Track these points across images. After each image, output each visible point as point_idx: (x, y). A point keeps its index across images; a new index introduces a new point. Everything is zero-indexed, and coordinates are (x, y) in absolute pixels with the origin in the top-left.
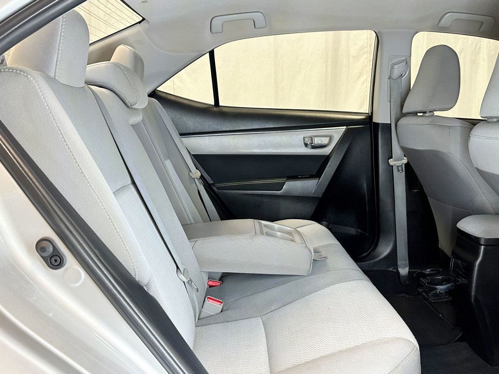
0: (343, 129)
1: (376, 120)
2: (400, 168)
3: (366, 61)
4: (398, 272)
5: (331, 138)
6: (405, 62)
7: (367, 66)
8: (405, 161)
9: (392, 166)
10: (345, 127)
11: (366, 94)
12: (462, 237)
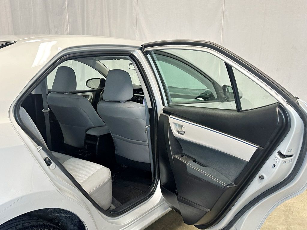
1: (33, 93)
2: (48, 113)
8: (49, 110)
9: (44, 112)
12: (89, 137)
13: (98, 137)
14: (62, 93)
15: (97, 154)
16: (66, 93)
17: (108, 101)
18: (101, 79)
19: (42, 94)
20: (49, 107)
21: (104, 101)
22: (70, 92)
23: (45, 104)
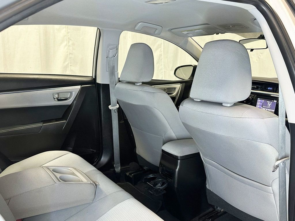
0: (79, 87)
1: (99, 81)
2: (116, 111)
3: (65, 33)
4: (115, 171)
5: (71, 93)
6: (116, 49)
7: (66, 36)
8: (118, 106)
9: (111, 110)
10: (80, 86)
11: (67, 54)
12: (165, 155)
13: (179, 158)
14: (133, 83)
15: (176, 186)
16: (137, 83)
17: (199, 100)
18: (194, 67)
19: (109, 84)
20: (118, 103)
21: (192, 100)
22: (143, 83)
23: (113, 98)
